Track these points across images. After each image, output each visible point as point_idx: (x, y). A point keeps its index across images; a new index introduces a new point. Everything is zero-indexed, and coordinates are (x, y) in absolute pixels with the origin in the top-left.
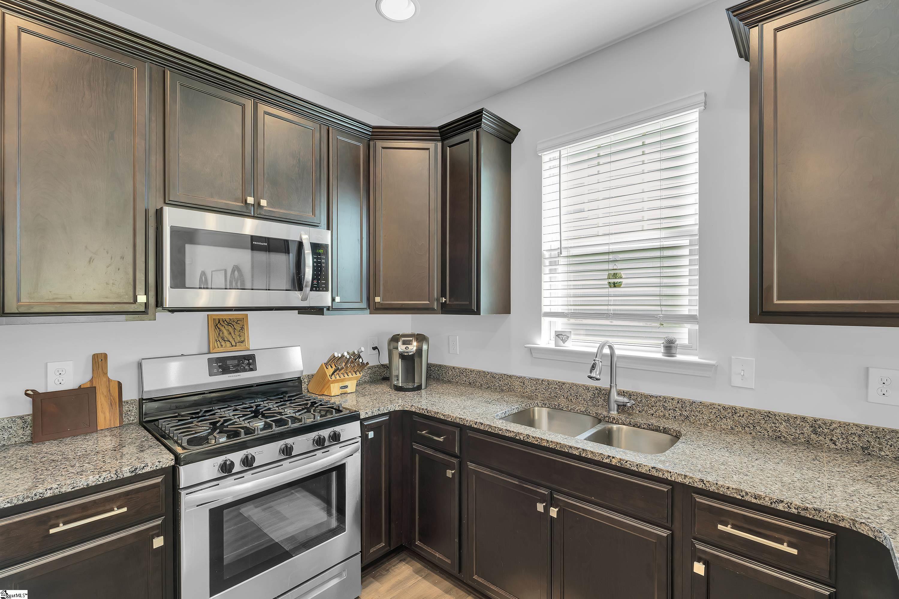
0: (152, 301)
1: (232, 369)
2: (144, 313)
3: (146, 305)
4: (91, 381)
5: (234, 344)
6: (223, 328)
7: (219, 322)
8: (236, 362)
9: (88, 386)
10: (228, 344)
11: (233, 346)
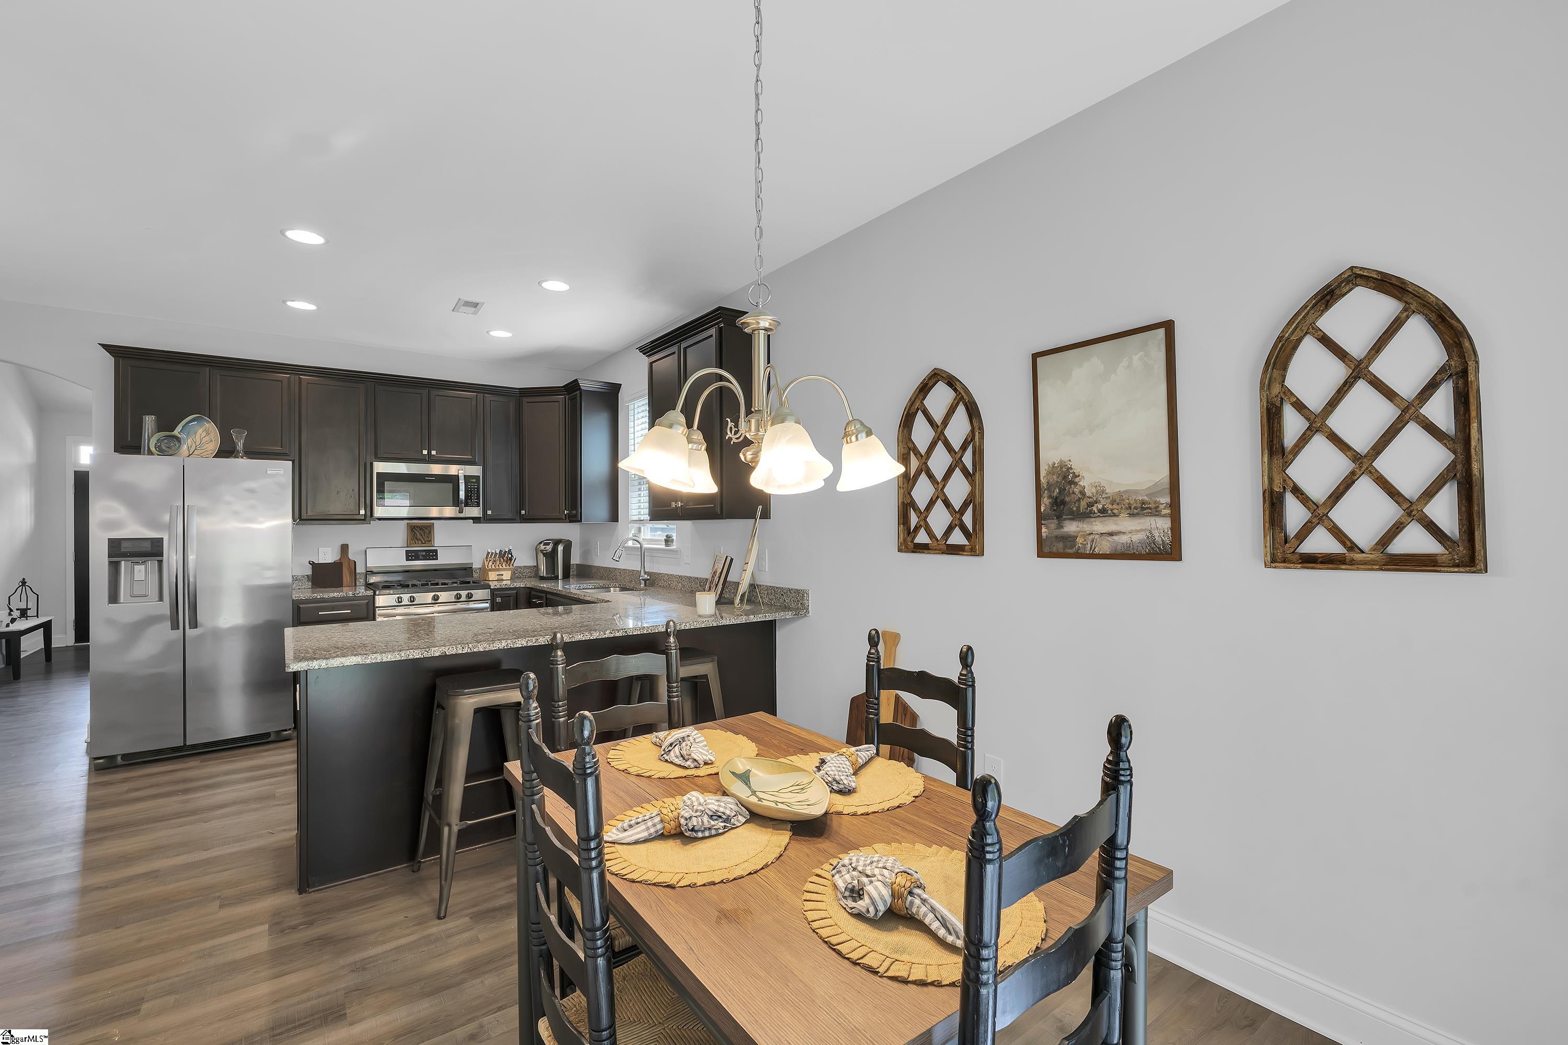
0: (369, 513)
1: (421, 557)
2: (364, 520)
3: (365, 515)
4: (340, 559)
5: (423, 542)
6: (416, 532)
7: (414, 528)
8: (424, 553)
9: (339, 561)
10: (420, 542)
11: (423, 543)
